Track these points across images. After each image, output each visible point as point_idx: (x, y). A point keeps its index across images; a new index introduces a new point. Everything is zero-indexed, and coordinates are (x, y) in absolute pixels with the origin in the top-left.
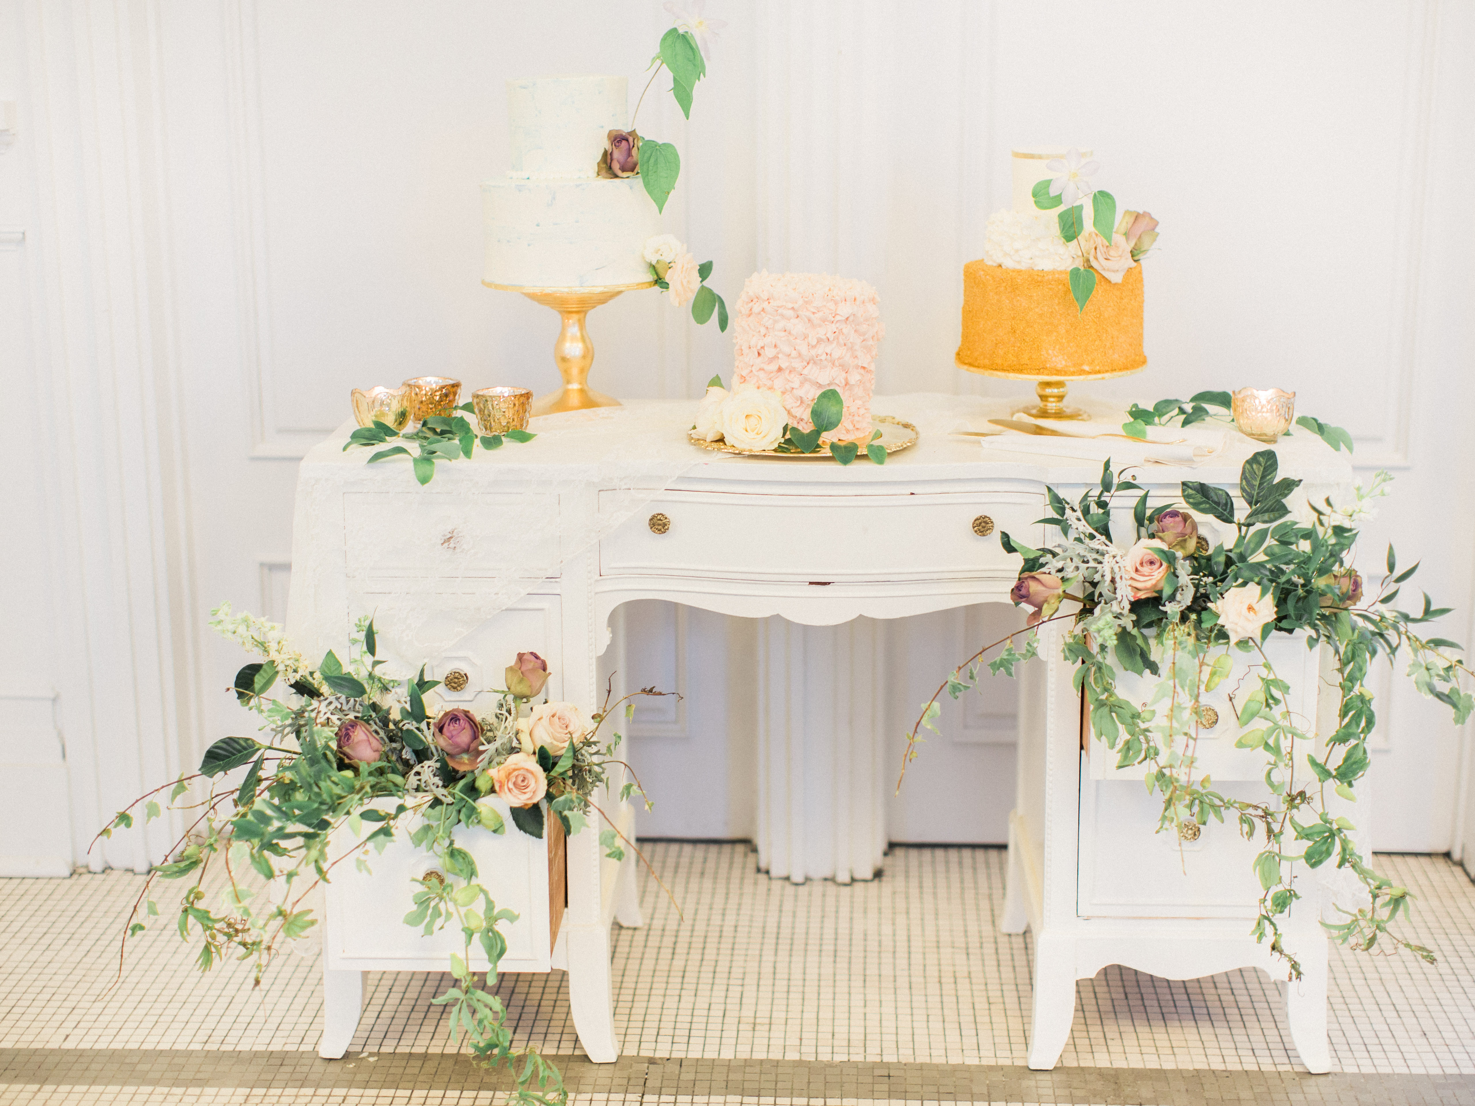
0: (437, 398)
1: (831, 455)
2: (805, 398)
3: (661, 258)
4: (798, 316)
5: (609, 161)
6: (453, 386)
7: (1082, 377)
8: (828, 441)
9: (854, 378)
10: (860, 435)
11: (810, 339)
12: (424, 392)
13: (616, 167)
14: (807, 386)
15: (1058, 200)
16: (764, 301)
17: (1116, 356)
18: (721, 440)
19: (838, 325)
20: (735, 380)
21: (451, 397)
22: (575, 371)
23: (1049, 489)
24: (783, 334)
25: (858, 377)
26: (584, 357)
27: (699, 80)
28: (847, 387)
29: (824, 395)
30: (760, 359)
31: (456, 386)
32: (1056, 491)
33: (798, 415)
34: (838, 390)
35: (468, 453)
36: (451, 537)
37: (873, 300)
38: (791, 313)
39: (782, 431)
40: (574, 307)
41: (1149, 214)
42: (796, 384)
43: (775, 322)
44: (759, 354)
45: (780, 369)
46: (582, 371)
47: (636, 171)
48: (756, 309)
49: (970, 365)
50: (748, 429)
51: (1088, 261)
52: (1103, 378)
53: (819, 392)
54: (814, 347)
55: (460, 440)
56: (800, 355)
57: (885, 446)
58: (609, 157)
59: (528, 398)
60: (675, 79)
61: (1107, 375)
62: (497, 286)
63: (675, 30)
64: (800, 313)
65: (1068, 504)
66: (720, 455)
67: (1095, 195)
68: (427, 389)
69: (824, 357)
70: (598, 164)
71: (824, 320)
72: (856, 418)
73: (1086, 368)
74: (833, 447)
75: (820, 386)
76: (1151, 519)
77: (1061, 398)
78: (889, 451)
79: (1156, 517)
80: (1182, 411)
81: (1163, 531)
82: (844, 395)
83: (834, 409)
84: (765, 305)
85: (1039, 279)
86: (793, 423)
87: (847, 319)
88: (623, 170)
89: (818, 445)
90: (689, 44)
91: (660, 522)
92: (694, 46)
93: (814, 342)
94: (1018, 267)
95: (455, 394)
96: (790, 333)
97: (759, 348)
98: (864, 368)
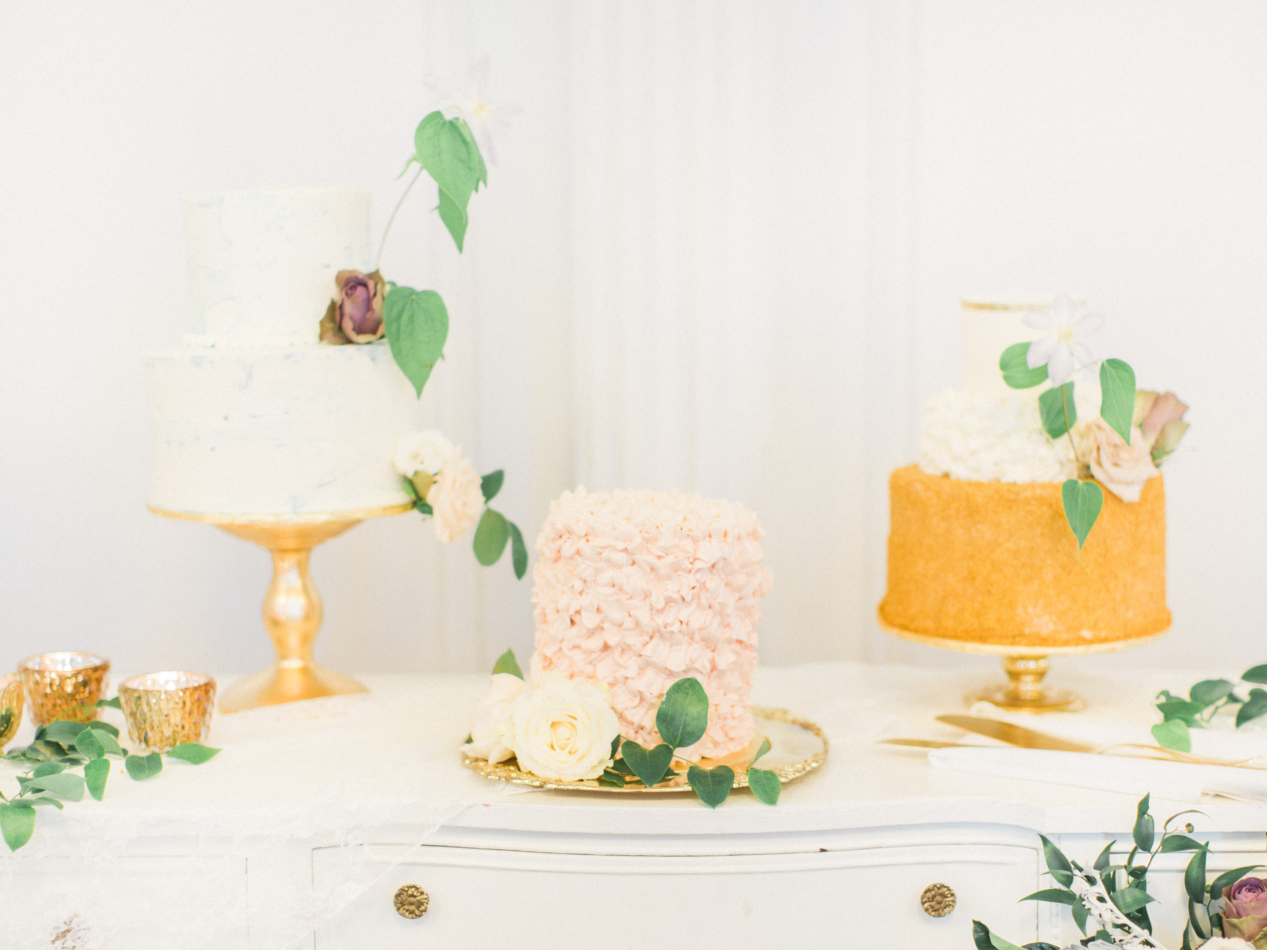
0: (69, 689)
1: (689, 788)
2: (647, 694)
3: (419, 467)
4: (634, 563)
5: (338, 317)
6: (96, 669)
7: (1081, 649)
8: (684, 762)
9: (725, 659)
10: (734, 747)
11: (654, 597)
12: (48, 681)
13: (348, 326)
14: (650, 673)
15: (1042, 373)
16: (579, 538)
17: (1130, 614)
18: (512, 761)
19: (698, 576)
20: (536, 662)
21: (93, 686)
22: (293, 640)
23: (1045, 840)
24: (611, 590)
25: (732, 658)
26: (307, 617)
27: (477, 189)
28: (715, 673)
29: (678, 688)
30: (575, 629)
31: (102, 668)
32: (1057, 845)
33: (636, 720)
34: (700, 678)
35: (97, 790)
36: (68, 931)
37: (754, 535)
38: (620, 557)
39: (610, 748)
40: (291, 543)
41: (1174, 396)
42: (632, 672)
43: (598, 571)
44: (573, 622)
45: (606, 647)
46: (306, 639)
47: (379, 333)
48: (568, 549)
49: (904, 628)
50: (556, 747)
51: (1088, 467)
52: (1113, 650)
53: (670, 683)
54: (660, 611)
55: (87, 768)
56: (638, 624)
57: (777, 772)
58: (338, 312)
59: (207, 692)
60: (441, 193)
61: (1119, 645)
62: (169, 514)
63: (437, 115)
64: (637, 557)
65: (1081, 870)
66: (509, 790)
67: (1103, 365)
68: (54, 676)
69: (676, 627)
70: (322, 323)
71: (676, 568)
72: (730, 722)
73: (1087, 634)
74: (695, 775)
75: (671, 674)
76: (1215, 892)
77: (1040, 675)
78: (783, 780)
79: (1224, 889)
80: (1233, 699)
81: (1239, 916)
82: (709, 687)
83: (693, 710)
84: (582, 544)
85: (1012, 497)
86: (629, 734)
87: (713, 566)
88: (360, 331)
89: (669, 769)
90: (461, 135)
91: (412, 899)
92: (468, 138)
93: (661, 604)
94: (975, 477)
95: (99, 681)
96: (621, 589)
97: (572, 612)
98: (740, 642)
